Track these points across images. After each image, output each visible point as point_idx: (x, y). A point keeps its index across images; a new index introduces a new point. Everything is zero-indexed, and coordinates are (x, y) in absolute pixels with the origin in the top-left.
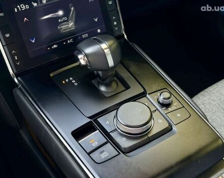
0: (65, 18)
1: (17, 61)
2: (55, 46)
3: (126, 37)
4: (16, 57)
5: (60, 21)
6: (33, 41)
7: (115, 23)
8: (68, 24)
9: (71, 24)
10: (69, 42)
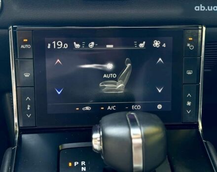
0: (114, 76)
1: (29, 112)
2: (87, 108)
3: (200, 127)
4: (29, 106)
5: (105, 76)
6: (59, 93)
7: (189, 104)
8: (115, 84)
9: (120, 86)
10: (109, 108)
